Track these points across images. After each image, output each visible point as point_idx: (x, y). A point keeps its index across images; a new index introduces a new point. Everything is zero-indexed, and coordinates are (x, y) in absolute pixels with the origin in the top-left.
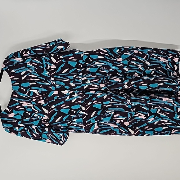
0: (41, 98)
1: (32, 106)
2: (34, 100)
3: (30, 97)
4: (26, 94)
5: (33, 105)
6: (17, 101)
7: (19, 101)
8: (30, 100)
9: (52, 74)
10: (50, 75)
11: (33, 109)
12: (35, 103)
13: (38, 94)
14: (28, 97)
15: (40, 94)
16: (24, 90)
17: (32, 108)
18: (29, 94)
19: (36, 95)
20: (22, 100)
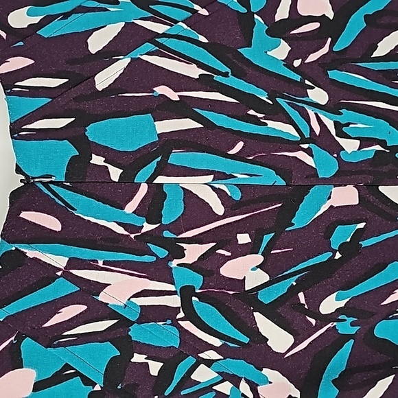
0: (244, 239)
1: (175, 301)
2: (193, 253)
3: (163, 228)
4: (131, 207)
5: (186, 293)
6: (60, 262)
7: (74, 263)
8: (162, 253)
9: (312, 58)
10: (297, 63)
11: (187, 325)
12: (197, 280)
13: (219, 209)
14: (147, 227)
15: (231, 207)
16: (115, 173)
17: (175, 323)
18: (152, 208)
19: (206, 213)
20: (101, 257)
